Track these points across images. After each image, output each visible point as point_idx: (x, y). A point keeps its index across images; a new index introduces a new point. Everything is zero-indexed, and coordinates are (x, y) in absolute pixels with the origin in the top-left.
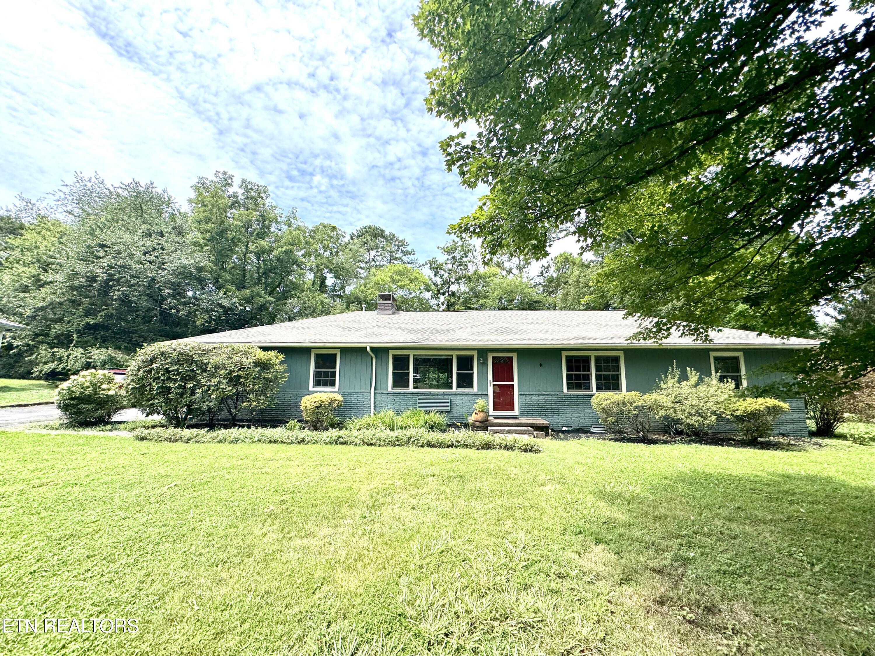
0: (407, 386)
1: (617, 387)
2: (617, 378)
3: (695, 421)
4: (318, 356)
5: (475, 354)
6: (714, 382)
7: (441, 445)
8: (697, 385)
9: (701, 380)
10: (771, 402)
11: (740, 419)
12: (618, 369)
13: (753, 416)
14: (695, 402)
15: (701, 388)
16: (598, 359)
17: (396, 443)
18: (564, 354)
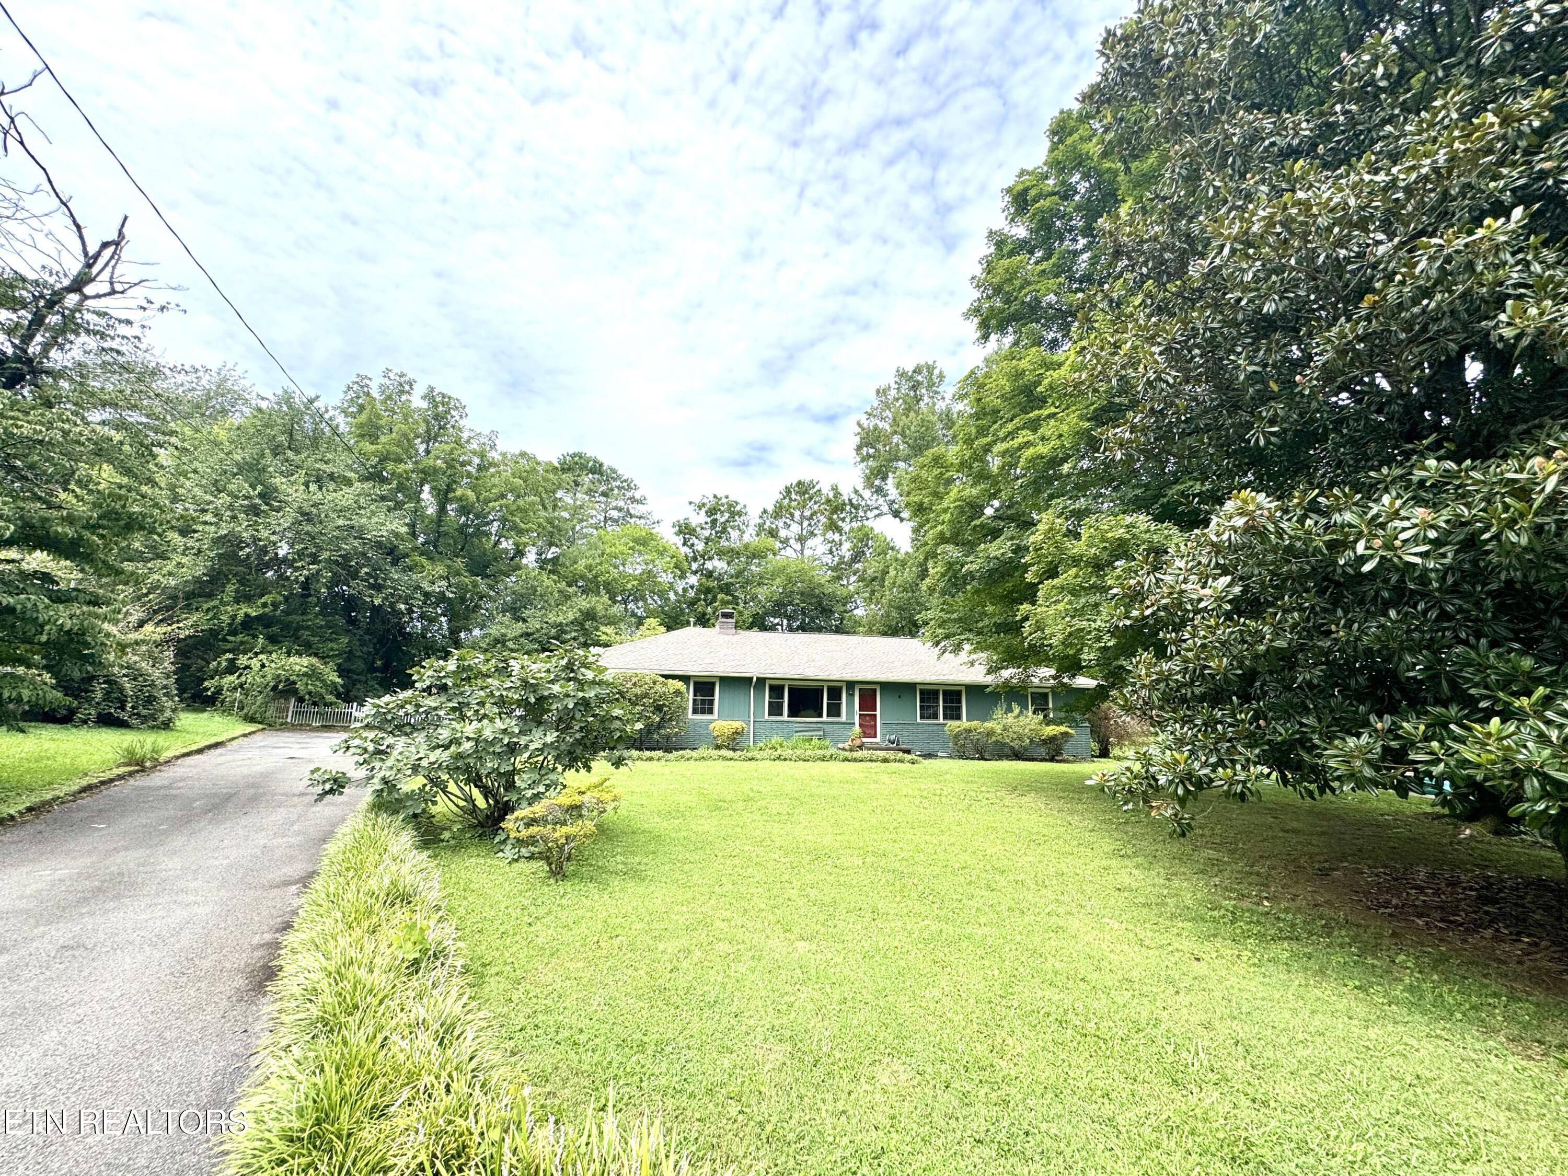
0: (781, 714)
1: (959, 717)
2: (959, 709)
3: (1015, 744)
4: (696, 683)
5: (844, 685)
6: (1030, 713)
7: (855, 760)
8: (1018, 716)
9: (1021, 712)
10: (1063, 729)
11: (1045, 742)
12: (960, 702)
13: (1053, 739)
14: (1016, 729)
15: (1021, 718)
16: (945, 693)
17: (823, 759)
18: (918, 687)
